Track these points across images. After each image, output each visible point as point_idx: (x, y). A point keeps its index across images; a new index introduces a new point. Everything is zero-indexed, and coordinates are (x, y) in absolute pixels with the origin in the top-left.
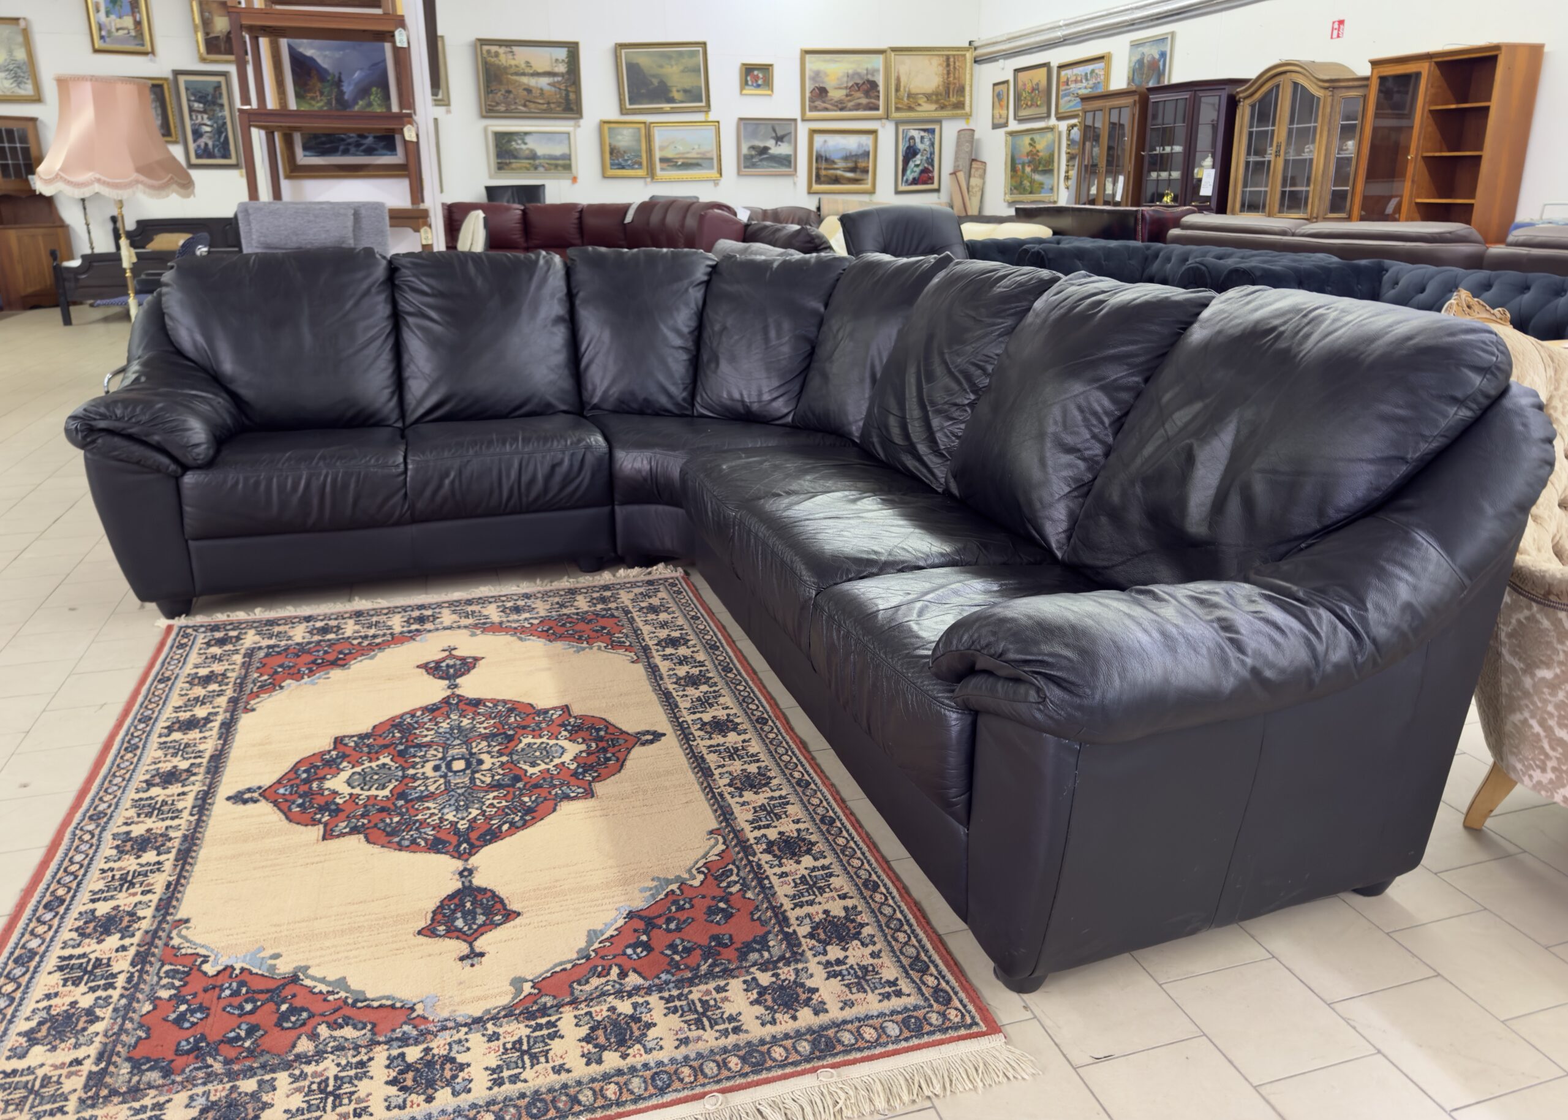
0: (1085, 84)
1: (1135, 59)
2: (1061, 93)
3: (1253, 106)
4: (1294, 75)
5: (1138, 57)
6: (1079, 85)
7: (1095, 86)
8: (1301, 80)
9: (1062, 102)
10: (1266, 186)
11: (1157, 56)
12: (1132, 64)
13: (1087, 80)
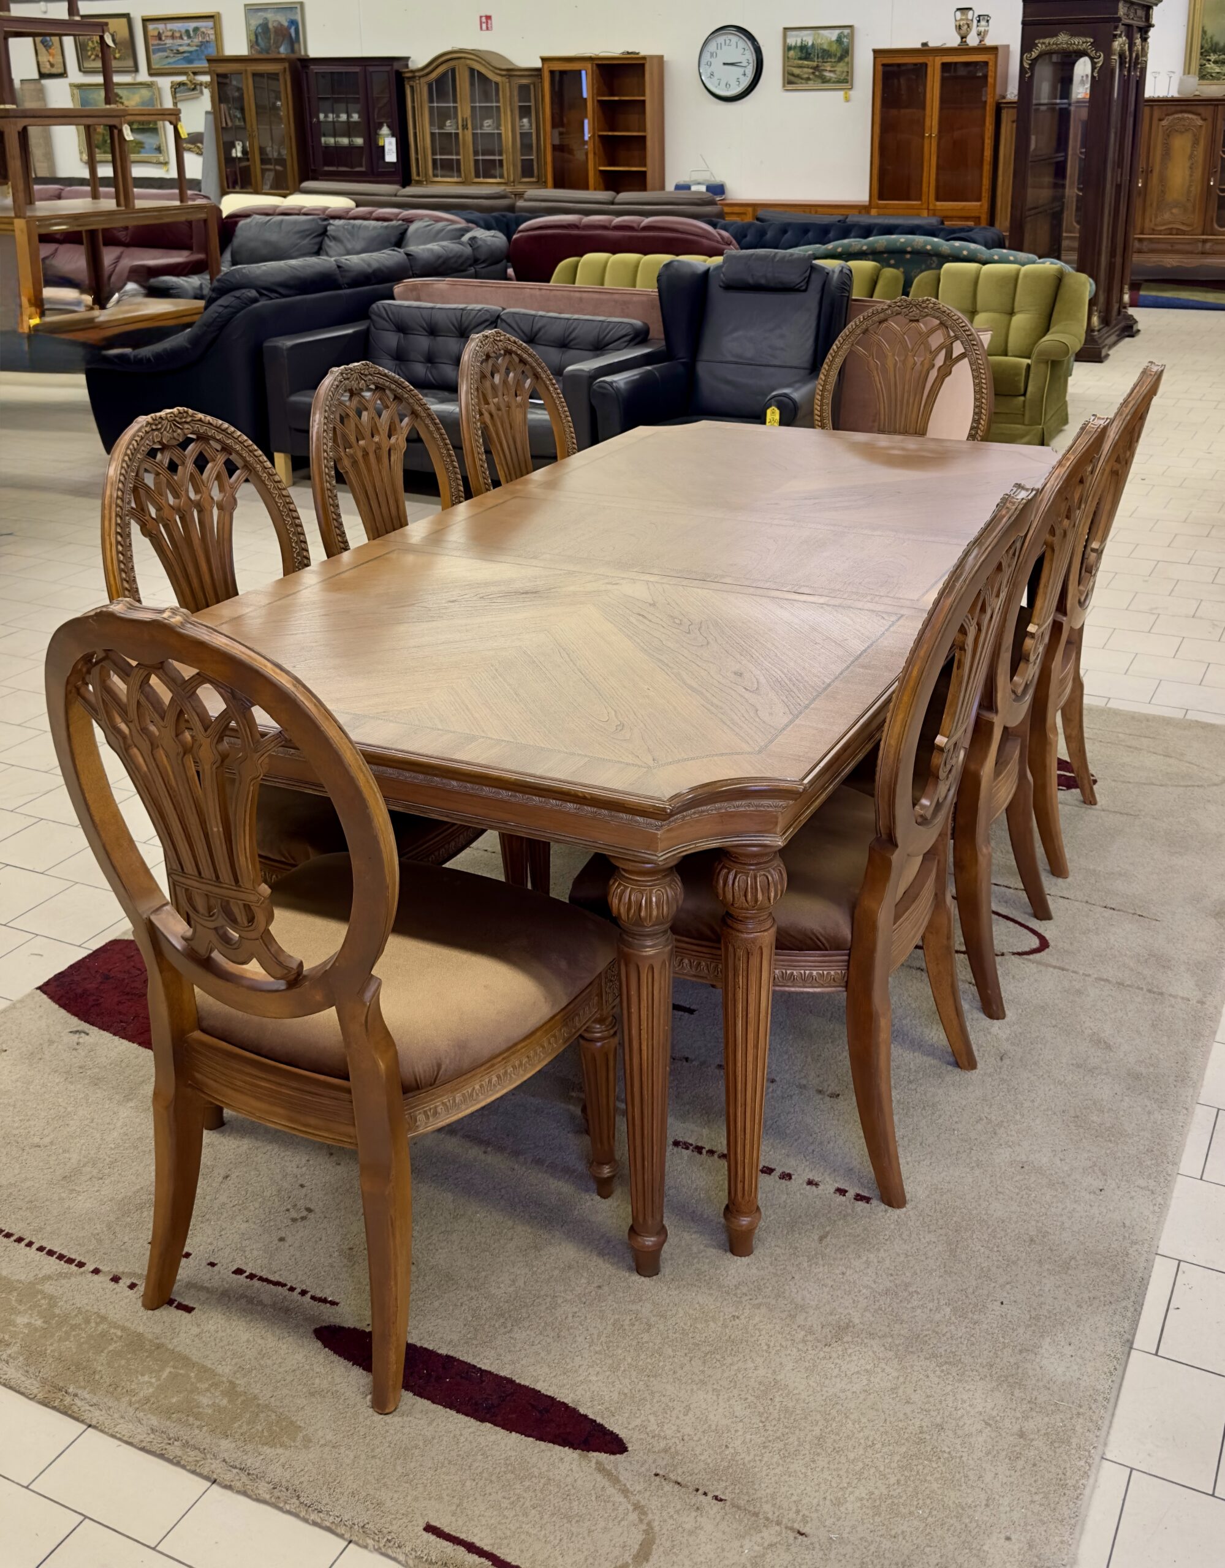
0: (186, 41)
1: (255, 22)
2: (151, 48)
3: (430, 86)
4: (469, 62)
5: (261, 21)
6: (179, 42)
7: (202, 45)
8: (477, 67)
9: (155, 57)
10: (458, 154)
11: (286, 24)
12: (253, 28)
13: (189, 37)
